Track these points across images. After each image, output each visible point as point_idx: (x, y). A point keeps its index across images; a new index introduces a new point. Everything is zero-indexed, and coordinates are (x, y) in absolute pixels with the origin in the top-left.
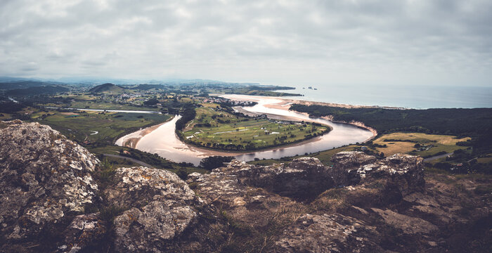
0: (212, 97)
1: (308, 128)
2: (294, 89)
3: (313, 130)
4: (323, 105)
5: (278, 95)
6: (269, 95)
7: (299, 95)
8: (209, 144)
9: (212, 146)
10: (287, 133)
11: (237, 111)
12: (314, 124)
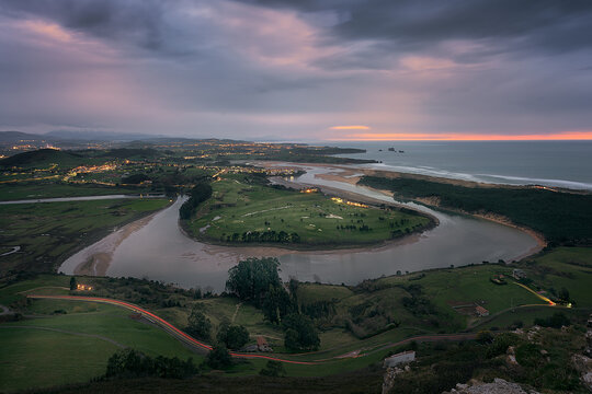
0: (236, 165)
1: (393, 216)
2: (364, 151)
3: (402, 222)
4: (418, 178)
5: (339, 161)
6: (324, 162)
7: (373, 162)
8: (236, 235)
9: (240, 239)
10: (355, 220)
11: (274, 183)
12: (403, 210)
